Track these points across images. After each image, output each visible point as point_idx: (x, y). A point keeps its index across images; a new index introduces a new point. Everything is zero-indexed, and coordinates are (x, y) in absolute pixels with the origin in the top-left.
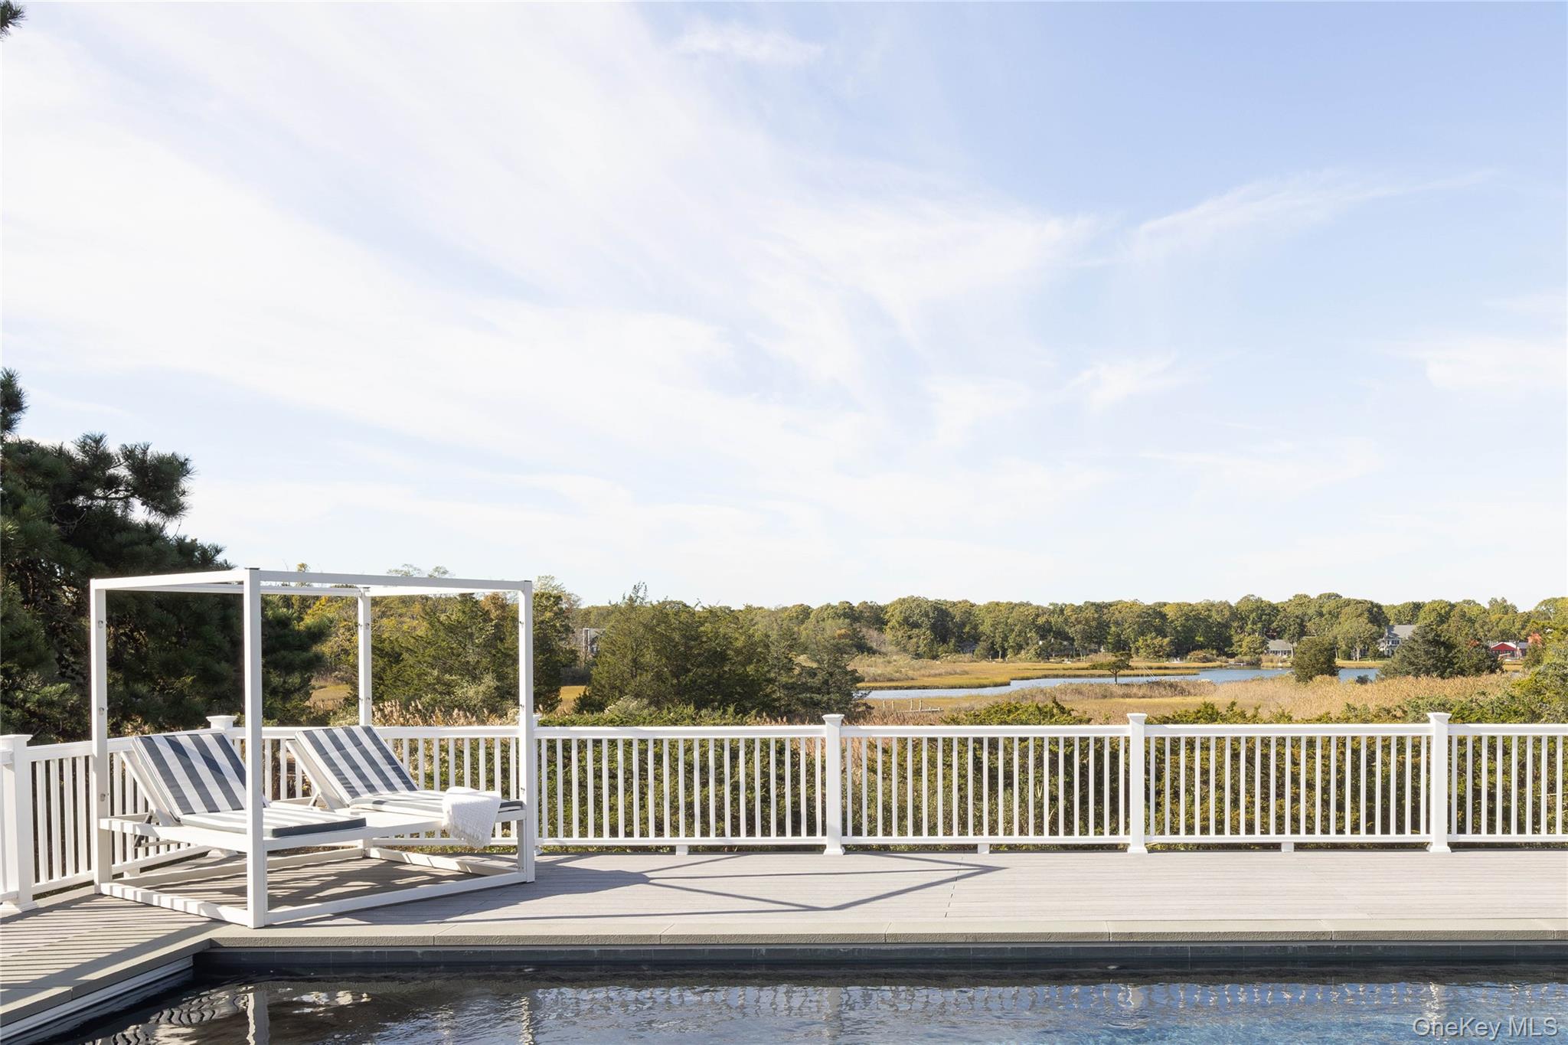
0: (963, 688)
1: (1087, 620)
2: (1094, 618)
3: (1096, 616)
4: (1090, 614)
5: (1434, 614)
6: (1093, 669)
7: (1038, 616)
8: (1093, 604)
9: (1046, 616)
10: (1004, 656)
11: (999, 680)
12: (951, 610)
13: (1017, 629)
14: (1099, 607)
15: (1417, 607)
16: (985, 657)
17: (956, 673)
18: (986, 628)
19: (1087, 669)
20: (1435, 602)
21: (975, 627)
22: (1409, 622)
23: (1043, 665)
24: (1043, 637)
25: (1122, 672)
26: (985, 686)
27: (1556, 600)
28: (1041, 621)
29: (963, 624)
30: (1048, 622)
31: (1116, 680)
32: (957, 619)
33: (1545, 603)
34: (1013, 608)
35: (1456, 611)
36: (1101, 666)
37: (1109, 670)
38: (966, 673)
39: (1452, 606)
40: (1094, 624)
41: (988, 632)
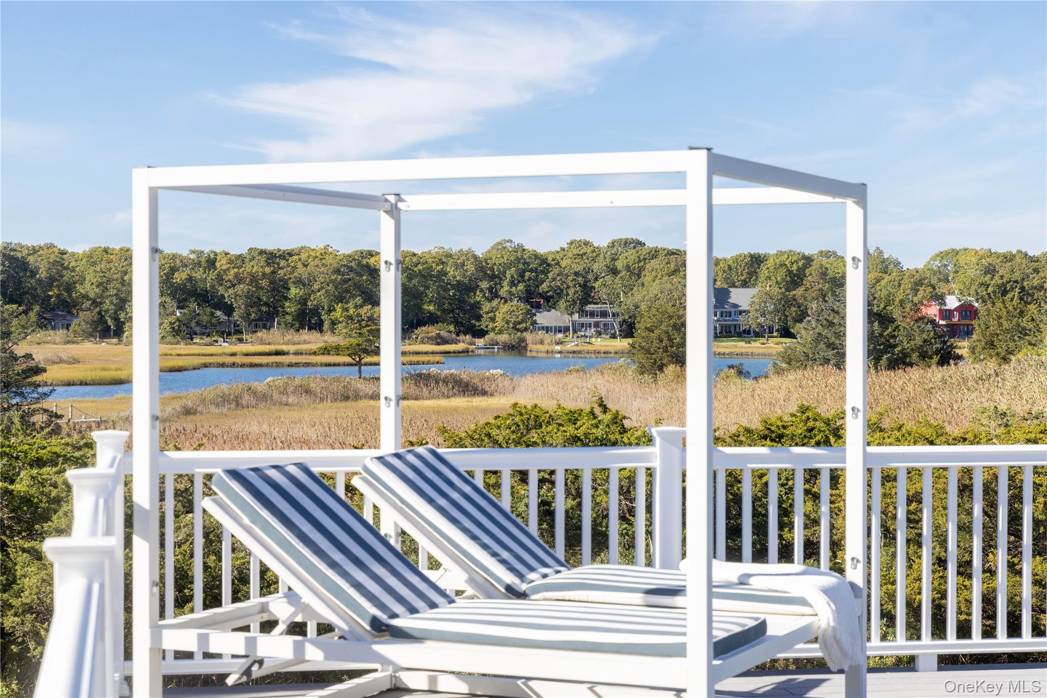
0: (86, 384)
1: (254, 279)
2: (264, 274)
3: (268, 271)
4: (258, 268)
5: (783, 271)
6: (323, 354)
7: (173, 270)
8: (262, 252)
12: (31, 259)
14: (272, 258)
15: (756, 260)
16: (89, 335)
17: (61, 361)
18: (88, 288)
19: (315, 353)
20: (781, 253)
21: (69, 288)
22: (745, 284)
23: (183, 348)
24: (182, 304)
25: (358, 360)
27: (956, 253)
29: (51, 283)
30: (190, 279)
31: (360, 372)
32: (43, 274)
33: (942, 255)
35: (813, 269)
37: (349, 355)
39: (808, 260)
41: (92, 295)
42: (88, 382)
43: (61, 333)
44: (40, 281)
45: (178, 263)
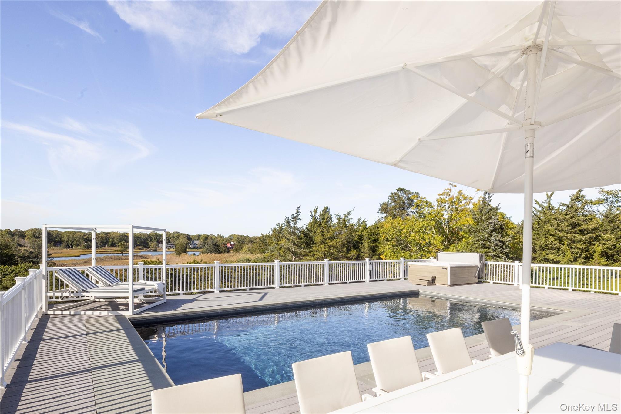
3: (105, 236)
4: (103, 235)
6: (116, 251)
7: (84, 236)
9: (88, 236)
10: (72, 247)
11: (76, 255)
13: (77, 239)
14: (106, 233)
16: (65, 248)
18: (65, 238)
21: (61, 239)
22: (197, 240)
23: (86, 250)
24: (86, 242)
25: (124, 252)
27: (233, 235)
28: (85, 237)
29: (56, 237)
30: (88, 237)
32: (54, 236)
33: (231, 236)
34: (75, 233)
38: (61, 253)
41: (66, 240)
43: (59, 247)
44: (54, 237)
45: (85, 234)
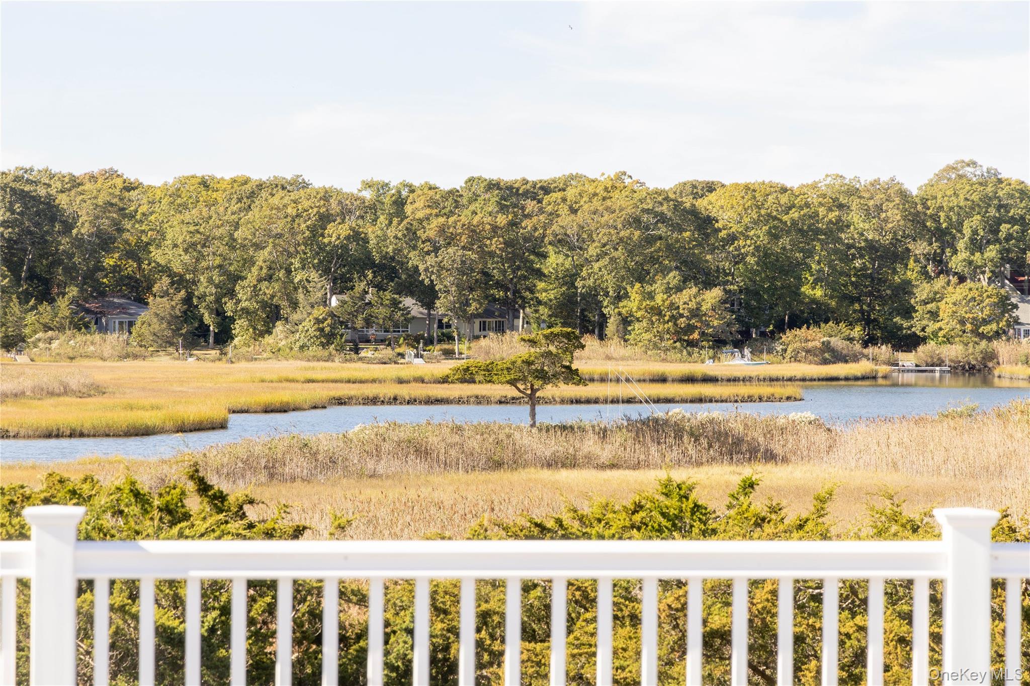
0: (82, 435)
1: (475, 234)
2: (495, 228)
3: (503, 220)
4: (485, 215)
7: (325, 219)
8: (492, 186)
9: (351, 222)
10: (221, 342)
11: (193, 412)
12: (62, 200)
13: (263, 258)
14: (511, 197)
16: (164, 345)
17: (66, 391)
18: (170, 254)
19: (445, 380)
23: (336, 368)
24: (341, 284)
26: (145, 432)
28: (335, 235)
29: (102, 246)
30: (357, 236)
31: (533, 415)
32: (84, 228)
36: (489, 373)
37: (513, 383)
38: (102, 392)
40: (495, 245)
41: (177, 267)
42: (86, 432)
44: (79, 242)
45: (335, 208)
